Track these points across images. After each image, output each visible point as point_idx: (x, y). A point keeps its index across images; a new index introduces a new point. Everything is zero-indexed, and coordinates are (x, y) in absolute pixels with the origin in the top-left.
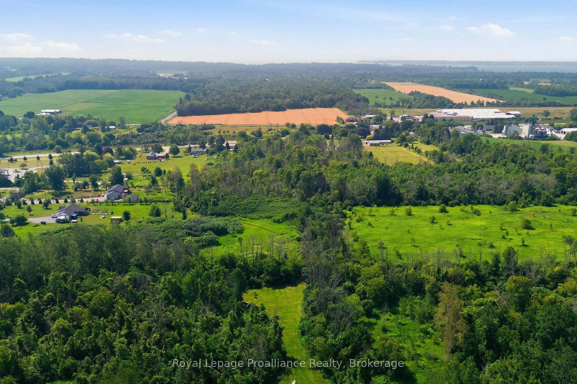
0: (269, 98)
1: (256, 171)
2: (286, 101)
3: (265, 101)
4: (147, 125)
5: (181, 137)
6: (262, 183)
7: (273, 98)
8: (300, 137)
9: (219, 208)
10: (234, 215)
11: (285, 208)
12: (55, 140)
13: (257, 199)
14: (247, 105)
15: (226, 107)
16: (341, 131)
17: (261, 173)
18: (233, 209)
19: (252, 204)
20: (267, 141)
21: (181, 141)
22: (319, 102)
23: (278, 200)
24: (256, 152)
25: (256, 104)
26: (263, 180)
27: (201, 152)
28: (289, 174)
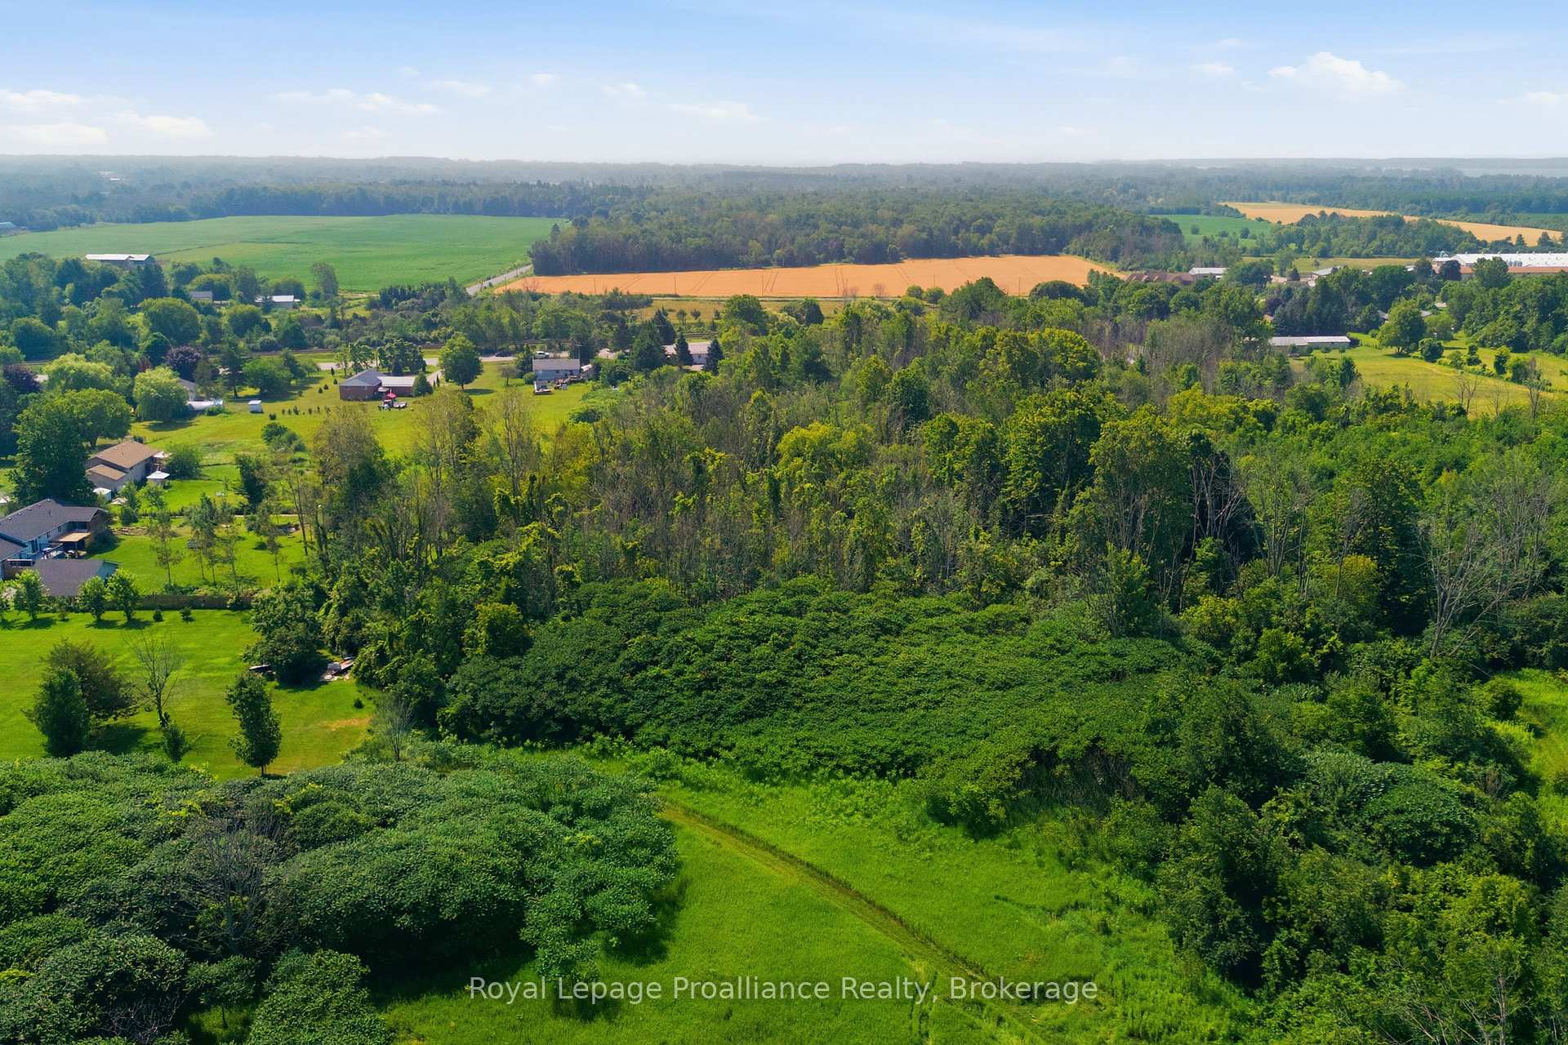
0: (845, 223)
1: (798, 432)
2: (900, 232)
3: (831, 232)
4: (403, 291)
5: (506, 321)
6: (832, 498)
7: (856, 224)
8: (989, 308)
9: (526, 674)
10: (629, 733)
11: (1005, 686)
12: (12, 326)
13: (800, 610)
14: (770, 242)
15: (698, 248)
16: (1143, 301)
17: (824, 442)
18: (629, 682)
19: (764, 650)
20: (847, 324)
21: (503, 337)
22: (1015, 235)
23: (945, 620)
24: (795, 362)
25: (800, 240)
26: (832, 485)
27: (572, 373)
28: (989, 447)
